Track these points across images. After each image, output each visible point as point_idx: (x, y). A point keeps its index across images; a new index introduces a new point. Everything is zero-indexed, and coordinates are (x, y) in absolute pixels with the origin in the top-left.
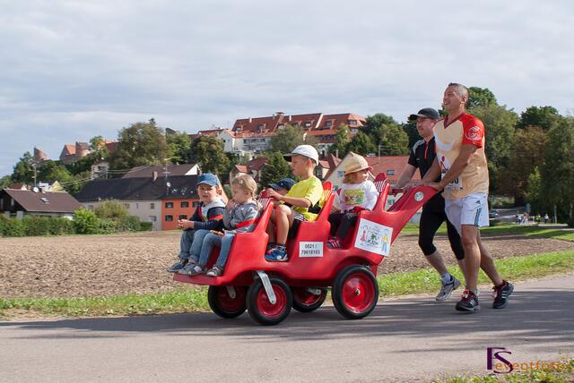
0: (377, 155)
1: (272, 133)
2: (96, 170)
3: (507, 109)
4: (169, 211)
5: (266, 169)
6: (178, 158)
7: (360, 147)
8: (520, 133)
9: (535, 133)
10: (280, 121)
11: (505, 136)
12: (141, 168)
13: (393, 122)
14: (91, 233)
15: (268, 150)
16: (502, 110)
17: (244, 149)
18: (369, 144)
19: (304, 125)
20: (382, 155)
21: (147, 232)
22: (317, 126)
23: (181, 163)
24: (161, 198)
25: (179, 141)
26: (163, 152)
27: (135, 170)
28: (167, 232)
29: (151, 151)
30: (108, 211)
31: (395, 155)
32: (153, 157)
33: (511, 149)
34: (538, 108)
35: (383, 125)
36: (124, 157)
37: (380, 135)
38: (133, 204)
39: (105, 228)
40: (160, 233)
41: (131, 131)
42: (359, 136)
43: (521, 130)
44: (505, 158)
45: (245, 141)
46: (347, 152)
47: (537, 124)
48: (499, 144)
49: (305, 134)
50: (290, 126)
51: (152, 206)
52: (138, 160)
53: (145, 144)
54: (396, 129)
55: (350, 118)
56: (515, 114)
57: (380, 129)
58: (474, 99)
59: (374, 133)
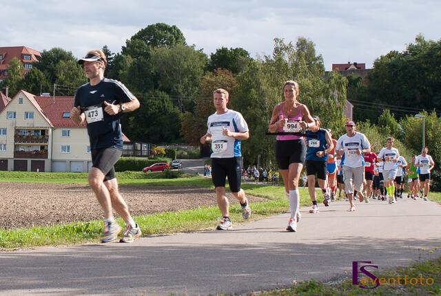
0: (52, 94)
3: (196, 49)
7: (34, 84)
8: (209, 76)
9: (223, 76)
11: (193, 79)
13: (72, 59)
16: (190, 50)
18: (44, 82)
20: (57, 94)
33: (198, 93)
34: (229, 49)
35: (61, 61)
37: (57, 72)
42: (33, 72)
43: (210, 73)
44: (192, 102)
46: (18, 90)
47: (226, 67)
48: (186, 88)
54: (75, 67)
55: (23, 52)
56: (205, 55)
57: (57, 65)
58: (160, 37)
59: (50, 70)
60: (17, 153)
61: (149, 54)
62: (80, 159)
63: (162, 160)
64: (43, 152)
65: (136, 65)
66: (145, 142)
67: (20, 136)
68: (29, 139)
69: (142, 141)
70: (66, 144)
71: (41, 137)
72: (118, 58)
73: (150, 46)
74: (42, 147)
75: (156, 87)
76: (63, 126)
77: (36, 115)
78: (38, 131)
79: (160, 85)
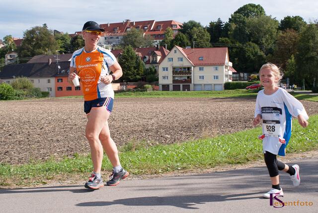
0: (192, 47)
1: (123, 34)
2: (9, 57)
3: (272, 18)
4: (60, 84)
5: (121, 57)
6: (63, 49)
7: (180, 42)
8: (281, 33)
9: (290, 33)
10: (128, 25)
11: (271, 35)
12: (39, 56)
13: (200, 26)
14: (10, 99)
15: (122, 44)
16: (269, 18)
17: (105, 43)
18: (186, 40)
19: (143, 28)
20: (195, 47)
21: (47, 98)
22: (152, 29)
23: (65, 53)
24: (54, 76)
25: (63, 38)
26: (53, 46)
27: (35, 57)
28: (60, 98)
29: (46, 45)
30: (20, 85)
31: (202, 47)
32: (47, 49)
33: (274, 43)
34: (291, 17)
35: (194, 28)
36: (28, 49)
37: (192, 34)
38: (36, 80)
39: (19, 96)
40: (55, 98)
41: (32, 32)
43: (281, 31)
44: (271, 49)
45: (106, 38)
46: (171, 45)
47: (291, 27)
48: (267, 40)
49: (144, 34)
50: (134, 29)
51: (49, 81)
52: (37, 51)
53: (41, 41)
54: (203, 31)
55: (172, 23)
56: (277, 21)
57: (192, 30)
58: (251, 11)
59: (188, 33)
60: (174, 81)
61: (244, 22)
62: (210, 83)
63: (256, 82)
64: (189, 80)
65: (238, 29)
66: (246, 72)
67: (175, 71)
68: (181, 73)
69: (244, 72)
70: (201, 75)
71: (187, 71)
72: (227, 25)
73: (245, 17)
74: (188, 77)
75: (250, 41)
76: (200, 65)
77: (184, 59)
78: (186, 68)
79: (252, 40)
